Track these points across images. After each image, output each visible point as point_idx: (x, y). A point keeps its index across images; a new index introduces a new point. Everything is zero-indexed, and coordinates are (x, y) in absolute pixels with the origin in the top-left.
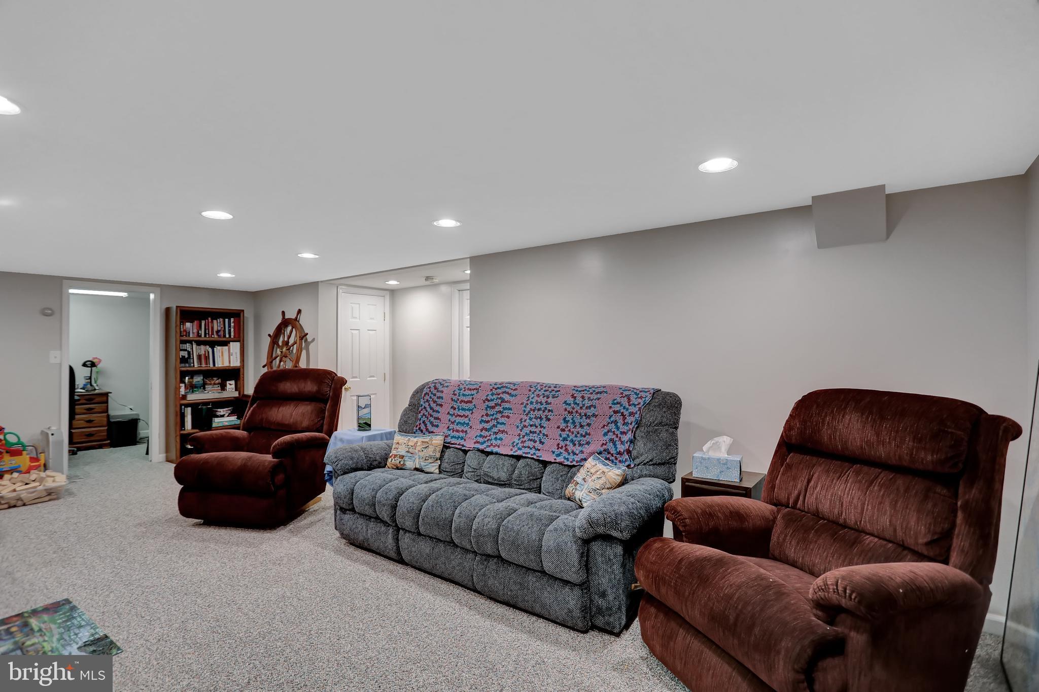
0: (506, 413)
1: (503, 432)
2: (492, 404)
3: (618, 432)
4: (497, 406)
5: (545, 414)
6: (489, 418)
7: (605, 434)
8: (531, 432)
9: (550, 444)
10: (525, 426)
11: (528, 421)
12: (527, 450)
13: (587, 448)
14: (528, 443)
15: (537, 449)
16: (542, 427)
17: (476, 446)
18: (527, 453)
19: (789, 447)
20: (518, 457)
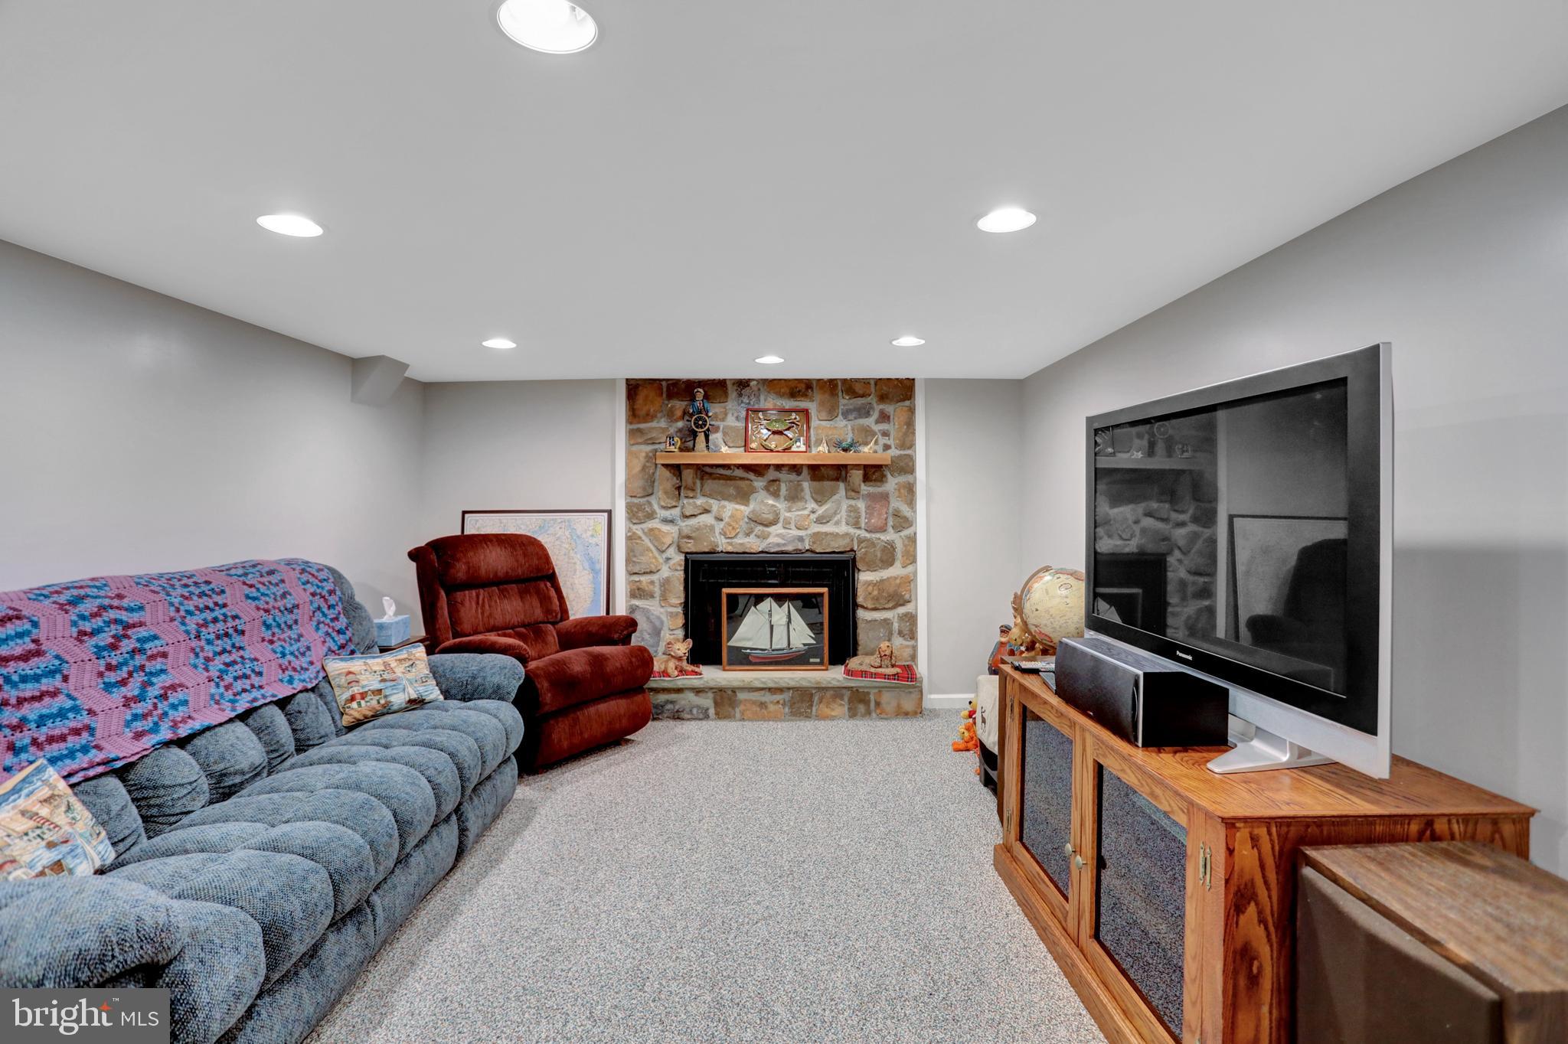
0: (151, 647)
1: (173, 687)
2: (105, 639)
3: (328, 621)
4: (120, 641)
5: (230, 625)
6: (123, 673)
7: (317, 629)
8: (227, 665)
9: (271, 671)
10: (208, 659)
11: (207, 648)
12: (247, 697)
13: (312, 655)
14: (238, 686)
15: (261, 687)
16: (240, 648)
17: (148, 741)
18: (255, 700)
19: (454, 587)
20: (244, 717)
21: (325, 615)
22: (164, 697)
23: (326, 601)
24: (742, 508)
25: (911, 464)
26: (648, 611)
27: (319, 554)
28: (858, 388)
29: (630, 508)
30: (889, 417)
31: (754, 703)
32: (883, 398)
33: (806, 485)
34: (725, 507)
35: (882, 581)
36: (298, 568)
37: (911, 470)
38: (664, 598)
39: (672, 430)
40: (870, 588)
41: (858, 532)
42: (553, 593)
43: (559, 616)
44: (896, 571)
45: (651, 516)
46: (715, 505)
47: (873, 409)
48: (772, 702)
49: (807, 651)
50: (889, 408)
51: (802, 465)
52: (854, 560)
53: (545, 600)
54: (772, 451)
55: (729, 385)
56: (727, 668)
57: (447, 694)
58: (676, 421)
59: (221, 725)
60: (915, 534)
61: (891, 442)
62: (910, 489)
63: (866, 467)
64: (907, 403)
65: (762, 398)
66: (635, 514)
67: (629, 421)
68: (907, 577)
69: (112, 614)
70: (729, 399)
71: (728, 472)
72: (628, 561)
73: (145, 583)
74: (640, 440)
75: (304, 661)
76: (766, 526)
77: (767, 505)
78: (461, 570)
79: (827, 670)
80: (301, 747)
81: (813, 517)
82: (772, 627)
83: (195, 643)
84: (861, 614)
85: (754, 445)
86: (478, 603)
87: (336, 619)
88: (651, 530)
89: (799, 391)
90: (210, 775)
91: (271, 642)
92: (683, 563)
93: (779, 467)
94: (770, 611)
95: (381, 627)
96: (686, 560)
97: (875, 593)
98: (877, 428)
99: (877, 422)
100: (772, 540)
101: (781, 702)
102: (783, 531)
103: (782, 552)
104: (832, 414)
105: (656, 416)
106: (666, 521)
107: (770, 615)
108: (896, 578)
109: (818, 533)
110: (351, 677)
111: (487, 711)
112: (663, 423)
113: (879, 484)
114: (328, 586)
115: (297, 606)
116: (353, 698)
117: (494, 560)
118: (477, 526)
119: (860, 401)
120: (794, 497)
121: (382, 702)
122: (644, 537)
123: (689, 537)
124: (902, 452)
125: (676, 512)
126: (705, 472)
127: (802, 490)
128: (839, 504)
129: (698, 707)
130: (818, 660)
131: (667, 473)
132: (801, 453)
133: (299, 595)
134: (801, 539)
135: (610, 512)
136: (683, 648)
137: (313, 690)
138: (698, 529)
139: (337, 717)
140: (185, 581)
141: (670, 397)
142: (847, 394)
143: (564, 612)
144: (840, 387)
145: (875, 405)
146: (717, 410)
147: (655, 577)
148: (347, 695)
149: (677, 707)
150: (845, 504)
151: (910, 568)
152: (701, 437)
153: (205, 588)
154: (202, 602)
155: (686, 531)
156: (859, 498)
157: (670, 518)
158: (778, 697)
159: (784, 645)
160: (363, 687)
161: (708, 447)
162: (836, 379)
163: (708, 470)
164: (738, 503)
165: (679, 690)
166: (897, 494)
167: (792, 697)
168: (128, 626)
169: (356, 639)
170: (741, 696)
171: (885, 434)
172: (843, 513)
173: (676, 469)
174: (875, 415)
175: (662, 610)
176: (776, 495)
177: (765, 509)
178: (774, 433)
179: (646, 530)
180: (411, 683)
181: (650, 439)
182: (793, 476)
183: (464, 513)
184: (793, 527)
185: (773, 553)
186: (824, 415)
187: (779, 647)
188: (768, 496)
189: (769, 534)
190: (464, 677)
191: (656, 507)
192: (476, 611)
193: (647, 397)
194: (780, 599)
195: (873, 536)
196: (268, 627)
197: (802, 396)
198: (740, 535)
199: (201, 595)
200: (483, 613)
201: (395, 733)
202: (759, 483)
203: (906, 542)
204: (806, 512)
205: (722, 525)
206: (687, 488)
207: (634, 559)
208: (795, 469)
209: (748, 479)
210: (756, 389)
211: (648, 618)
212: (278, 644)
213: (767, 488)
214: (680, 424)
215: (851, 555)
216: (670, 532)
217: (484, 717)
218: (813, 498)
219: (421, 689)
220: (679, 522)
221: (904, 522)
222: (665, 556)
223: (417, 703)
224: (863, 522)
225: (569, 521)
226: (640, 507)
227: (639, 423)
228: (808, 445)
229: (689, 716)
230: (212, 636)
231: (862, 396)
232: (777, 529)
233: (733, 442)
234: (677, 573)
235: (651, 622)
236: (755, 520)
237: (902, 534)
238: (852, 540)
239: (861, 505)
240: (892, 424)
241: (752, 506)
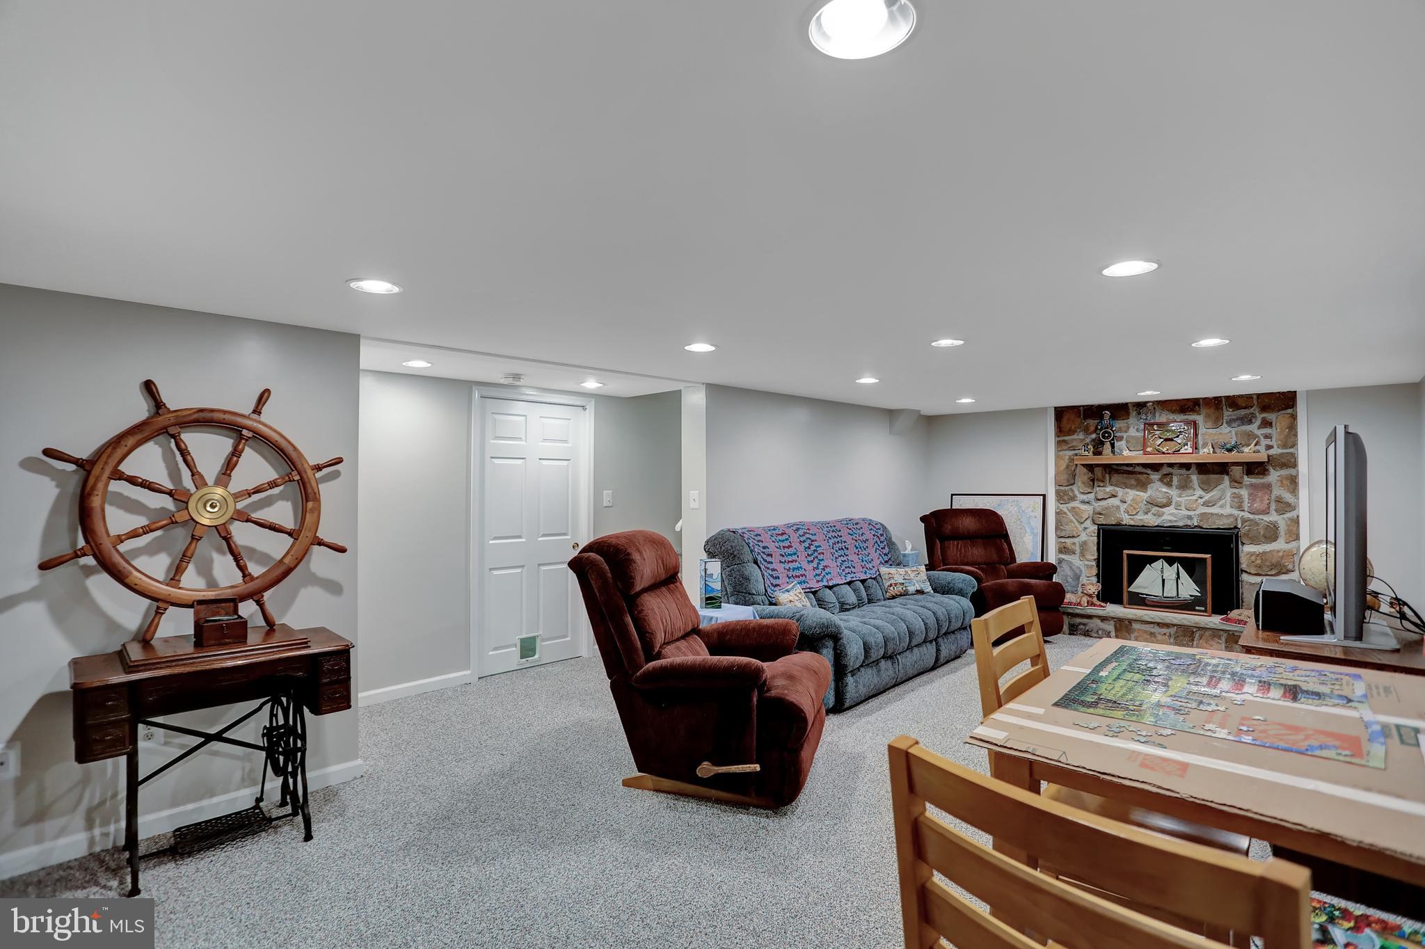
0: (819, 550)
1: (827, 566)
2: (806, 544)
3: (880, 548)
4: (811, 546)
5: (843, 545)
6: (812, 558)
7: (876, 552)
8: (843, 561)
9: (858, 567)
10: (836, 558)
11: (836, 553)
12: (850, 576)
13: (874, 563)
14: (847, 570)
15: (855, 573)
16: (847, 555)
17: (821, 584)
18: (852, 578)
19: (944, 538)
20: (849, 583)
21: (879, 546)
22: (824, 569)
23: (879, 539)
24: (1142, 494)
25: (1293, 460)
26: (1071, 563)
27: (876, 518)
28: (1240, 402)
29: (1057, 492)
30: (1271, 423)
31: (1145, 632)
32: (1265, 408)
33: (1194, 478)
34: (1127, 493)
35: (1264, 553)
36: (868, 522)
37: (1294, 465)
38: (1082, 555)
39: (1088, 440)
40: (1253, 558)
41: (1242, 514)
42: (1005, 545)
43: (1009, 560)
44: (1280, 545)
45: (1073, 499)
46: (1120, 492)
47: (1256, 417)
48: (1160, 633)
49: (1193, 601)
50: (1271, 416)
51: (1191, 463)
52: (1237, 536)
53: (1000, 550)
54: (1164, 453)
55: (1130, 407)
56: (1127, 606)
57: (935, 590)
58: (1091, 434)
59: (842, 584)
60: (1298, 517)
61: (1274, 443)
62: (1293, 482)
63: (1248, 464)
64: (1290, 411)
65: (1157, 414)
66: (1061, 497)
67: (1057, 435)
68: (1290, 551)
69: (808, 536)
70: (1131, 415)
71: (1130, 469)
72: (1057, 528)
73: (815, 524)
74: (1065, 448)
75: (870, 565)
76: (1160, 507)
77: (1161, 492)
78: (948, 528)
79: (1209, 616)
80: (870, 601)
81: (1201, 501)
82: (1163, 580)
83: (832, 551)
84: (1244, 577)
85: (1149, 449)
86: (957, 548)
87: (883, 548)
88: (1073, 508)
89: (1189, 407)
90: (839, 602)
91: (858, 555)
92: (1096, 531)
93: (1171, 465)
94: (1162, 568)
95: (904, 555)
96: (1099, 530)
97: (1259, 562)
98: (1259, 432)
99: (1259, 428)
100: (1165, 517)
101: (1167, 634)
102: (1175, 511)
103: (1174, 527)
104: (1217, 422)
105: (1076, 431)
106: (1083, 502)
107: (1162, 572)
108: (1278, 551)
109: (1205, 513)
110: (890, 576)
111: (954, 600)
112: (1081, 436)
113: (1261, 476)
114: (881, 532)
115: (868, 540)
116: (891, 585)
117: (968, 524)
118: (962, 503)
119: (1243, 412)
120: (1184, 486)
121: (904, 589)
122: (1068, 513)
123: (1100, 514)
124: (1285, 451)
125: (1092, 496)
126: (1111, 469)
127: (1191, 481)
128: (1224, 491)
129: (1103, 630)
130: (1203, 609)
131: (1085, 470)
132: (1187, 454)
133: (868, 535)
134: (1190, 518)
135: (1044, 496)
136: (1094, 587)
137: (874, 579)
138: (1107, 508)
139: (884, 593)
140: (827, 525)
141: (1085, 418)
142: (1231, 407)
143: (1013, 559)
144: (1224, 402)
145: (1257, 414)
146: (1121, 425)
147: (1075, 540)
148: (888, 583)
149: (1087, 628)
150: (1229, 492)
151: (1293, 544)
152: (1107, 446)
153: (834, 528)
154: (834, 534)
155: (1098, 510)
156: (1242, 488)
157: (1087, 500)
158: (1164, 630)
159: (1174, 594)
160: (896, 581)
161: (1113, 452)
162: (1220, 397)
163: (1115, 467)
164: (1138, 491)
165: (1090, 617)
166: (1279, 484)
167: (1176, 632)
168: (812, 541)
169: (892, 559)
170: (1135, 626)
171: (1267, 437)
172: (1228, 498)
173: (1090, 468)
174: (1258, 422)
175: (1081, 563)
176: (1169, 484)
177: (1160, 495)
178: (1166, 440)
179: (1069, 508)
180: (917, 582)
181: (1071, 447)
182: (1184, 471)
183: (952, 495)
184: (1183, 509)
185: (1166, 527)
186: (1210, 424)
187: (1169, 595)
188: (1162, 485)
189: (1164, 513)
190: (944, 582)
191: (1077, 493)
192: (957, 552)
193: (1068, 419)
194: (1171, 561)
195: (1257, 517)
196: (857, 548)
197: (1190, 411)
198: (1140, 513)
199: (833, 531)
200: (960, 555)
201: (910, 602)
202: (1155, 476)
203: (1289, 523)
204: (1194, 498)
205: (1125, 506)
206: (1098, 480)
207: (1062, 527)
208: (1187, 466)
209: (1146, 474)
210: (1152, 408)
211: (1071, 567)
212: (860, 556)
213: (1161, 480)
214: (1094, 436)
215: (1236, 531)
216: (1087, 510)
217: (952, 602)
218: (1200, 486)
219: (923, 586)
220: (1094, 503)
221: (1285, 507)
222: (1083, 526)
223: (920, 592)
224: (1246, 506)
225: (1017, 501)
226: (1065, 493)
227: (1065, 436)
228: (1196, 448)
229: (1096, 635)
230: (837, 549)
231: (1245, 408)
232: (1170, 510)
233: (1134, 447)
234: (1092, 538)
235: (1073, 570)
236: (1152, 503)
237: (1285, 516)
238: (1236, 519)
239: (1244, 493)
240: (1274, 428)
241: (1149, 492)
